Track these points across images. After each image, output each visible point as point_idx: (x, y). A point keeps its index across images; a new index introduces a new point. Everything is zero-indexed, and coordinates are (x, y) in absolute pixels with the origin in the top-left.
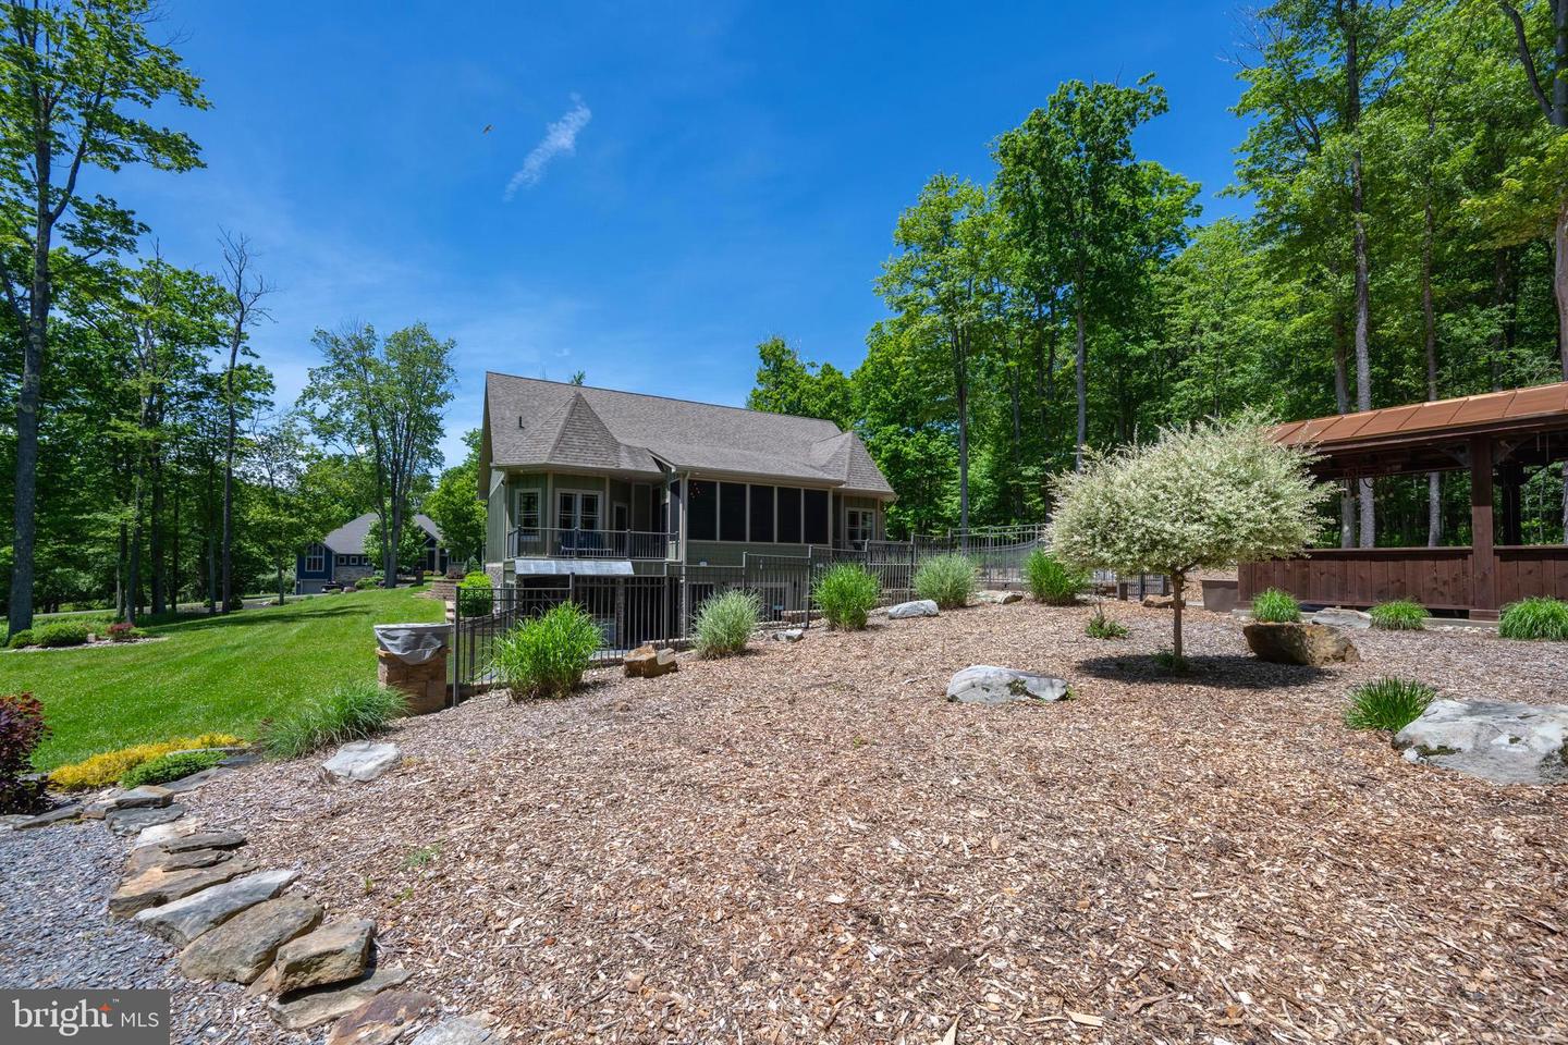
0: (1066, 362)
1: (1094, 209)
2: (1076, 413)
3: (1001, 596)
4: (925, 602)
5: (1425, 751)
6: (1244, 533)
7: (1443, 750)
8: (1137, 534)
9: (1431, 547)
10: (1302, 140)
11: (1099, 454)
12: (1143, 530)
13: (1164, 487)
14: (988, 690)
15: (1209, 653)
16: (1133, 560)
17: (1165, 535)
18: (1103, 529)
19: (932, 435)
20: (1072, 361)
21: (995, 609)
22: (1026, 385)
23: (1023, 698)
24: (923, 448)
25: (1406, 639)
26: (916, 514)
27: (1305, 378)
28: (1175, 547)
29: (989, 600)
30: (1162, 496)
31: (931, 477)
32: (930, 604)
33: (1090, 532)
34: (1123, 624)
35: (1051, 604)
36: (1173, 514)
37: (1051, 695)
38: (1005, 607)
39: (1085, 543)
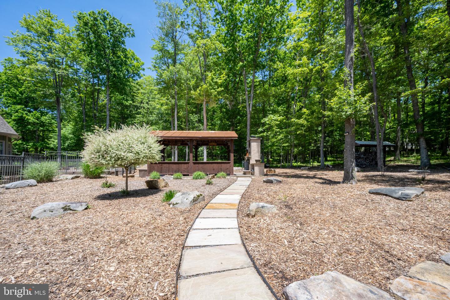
0: (104, 101)
1: (113, 55)
2: (106, 118)
3: (70, 176)
4: (29, 180)
5: (174, 205)
6: (142, 156)
7: (177, 204)
8: (113, 155)
9: (186, 161)
10: (166, 64)
11: (101, 130)
12: (115, 154)
13: (122, 142)
14: (52, 212)
15: (137, 189)
16: (112, 163)
17: (122, 156)
18: (103, 154)
19: (42, 114)
20: (105, 101)
21: (66, 181)
22: (88, 104)
23: (69, 212)
24: (38, 119)
25: (178, 181)
26: (34, 145)
27: (165, 121)
28: (125, 159)
29: (65, 178)
30: (121, 145)
31: (43, 131)
32: (33, 182)
33: (98, 154)
34: (113, 183)
35: (91, 178)
36: (124, 150)
37: (80, 208)
38: (72, 180)
39: (96, 158)
